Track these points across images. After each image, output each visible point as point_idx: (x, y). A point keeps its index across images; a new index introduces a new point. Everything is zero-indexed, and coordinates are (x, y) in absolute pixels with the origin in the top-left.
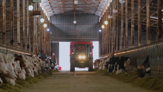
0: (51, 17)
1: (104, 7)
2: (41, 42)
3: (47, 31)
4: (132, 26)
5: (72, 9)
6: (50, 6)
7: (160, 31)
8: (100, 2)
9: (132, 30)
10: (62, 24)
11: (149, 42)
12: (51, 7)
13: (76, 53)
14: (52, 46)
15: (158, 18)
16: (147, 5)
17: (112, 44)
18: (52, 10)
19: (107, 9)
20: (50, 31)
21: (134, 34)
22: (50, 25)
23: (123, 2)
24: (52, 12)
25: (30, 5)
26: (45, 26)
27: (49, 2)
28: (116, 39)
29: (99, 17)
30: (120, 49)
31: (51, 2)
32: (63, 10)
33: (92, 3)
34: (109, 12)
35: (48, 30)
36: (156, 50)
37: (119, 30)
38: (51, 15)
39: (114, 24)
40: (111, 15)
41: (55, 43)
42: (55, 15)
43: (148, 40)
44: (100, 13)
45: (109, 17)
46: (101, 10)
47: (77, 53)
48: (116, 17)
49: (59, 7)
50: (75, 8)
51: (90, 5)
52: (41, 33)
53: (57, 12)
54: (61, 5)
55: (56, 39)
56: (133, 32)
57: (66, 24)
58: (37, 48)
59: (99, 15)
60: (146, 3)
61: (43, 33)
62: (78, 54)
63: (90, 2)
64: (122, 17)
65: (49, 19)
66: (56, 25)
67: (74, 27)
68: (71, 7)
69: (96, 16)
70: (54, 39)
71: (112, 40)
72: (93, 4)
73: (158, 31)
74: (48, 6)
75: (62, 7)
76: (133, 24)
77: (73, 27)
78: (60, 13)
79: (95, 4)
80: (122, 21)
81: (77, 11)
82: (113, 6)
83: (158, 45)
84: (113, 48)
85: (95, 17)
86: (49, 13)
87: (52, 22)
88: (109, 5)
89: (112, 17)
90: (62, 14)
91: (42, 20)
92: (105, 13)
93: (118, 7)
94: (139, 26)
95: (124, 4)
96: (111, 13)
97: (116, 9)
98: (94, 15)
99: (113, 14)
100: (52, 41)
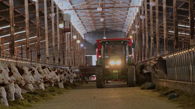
0: (84, 35)
1: (129, 25)
2: (74, 56)
3: (81, 47)
4: (152, 38)
5: (102, 27)
6: (82, 25)
7: (176, 41)
8: (125, 20)
9: (152, 42)
11: (166, 52)
12: (84, 26)
13: (106, 57)
14: (86, 59)
16: (164, 17)
17: (136, 56)
18: (85, 28)
19: (131, 25)
20: (84, 46)
21: (153, 45)
22: (84, 41)
23: (143, 18)
24: (85, 30)
25: (61, 23)
26: (78, 42)
27: (81, 22)
28: (139, 51)
29: (125, 33)
31: (83, 22)
32: (95, 28)
33: (118, 21)
34: (133, 28)
35: (82, 45)
36: (173, 60)
37: (141, 43)
38: (84, 33)
39: (137, 38)
40: (135, 30)
41: (89, 56)
42: (88, 33)
43: (166, 50)
44: (126, 29)
45: (133, 32)
46: (127, 27)
47: (108, 57)
48: (139, 32)
49: (90, 25)
50: (104, 26)
51: (117, 23)
52: (74, 48)
53: (89, 30)
54: (91, 23)
55: (89, 53)
56: (153, 44)
58: (69, 61)
59: (125, 31)
60: (163, 19)
61: (76, 48)
63: (117, 20)
64: (143, 32)
65: (83, 36)
66: (89, 42)
68: (101, 25)
69: (123, 32)
71: (136, 52)
72: (120, 22)
73: (174, 41)
74: (81, 24)
75: (93, 25)
76: (152, 37)
78: (92, 31)
79: (121, 22)
80: (143, 35)
81: (106, 29)
82: (136, 23)
83: (175, 55)
84: (137, 59)
86: (82, 31)
87: (86, 39)
88: (132, 22)
89: (135, 32)
90: (94, 31)
91: (75, 37)
92: (130, 29)
93: (139, 23)
94: (158, 38)
95: (145, 19)
96: (134, 29)
97: (138, 24)
98: (121, 31)
99: (136, 30)
100: (86, 55)
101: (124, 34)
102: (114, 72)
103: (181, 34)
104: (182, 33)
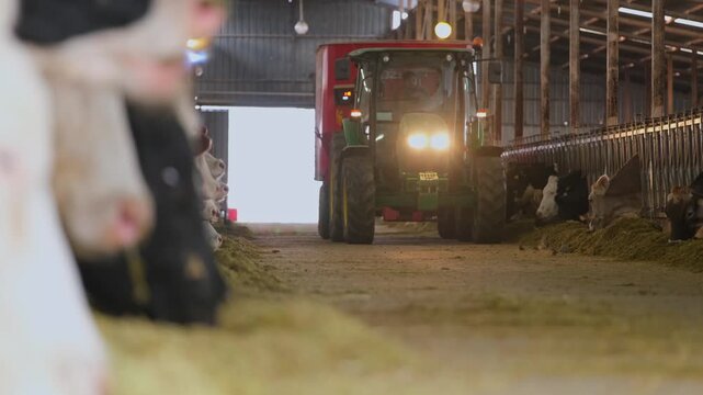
10: (243, 37)
13: (380, 116)
15: (650, 15)
21: (616, 69)
30: (524, 135)
41: (215, 112)
47: (387, 116)
55: (215, 96)
57: (256, 37)
62: (395, 122)
66: (217, 41)
67: (289, 47)
69: (381, 5)
70: (208, 96)
77: (285, 49)
85: (376, 8)
100: (201, 105)
101: (383, 10)
102: (422, 178)
103: (672, 24)
104: (678, 21)
